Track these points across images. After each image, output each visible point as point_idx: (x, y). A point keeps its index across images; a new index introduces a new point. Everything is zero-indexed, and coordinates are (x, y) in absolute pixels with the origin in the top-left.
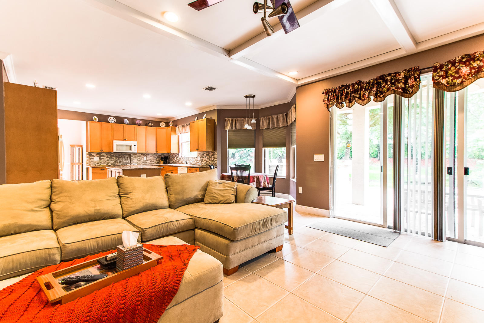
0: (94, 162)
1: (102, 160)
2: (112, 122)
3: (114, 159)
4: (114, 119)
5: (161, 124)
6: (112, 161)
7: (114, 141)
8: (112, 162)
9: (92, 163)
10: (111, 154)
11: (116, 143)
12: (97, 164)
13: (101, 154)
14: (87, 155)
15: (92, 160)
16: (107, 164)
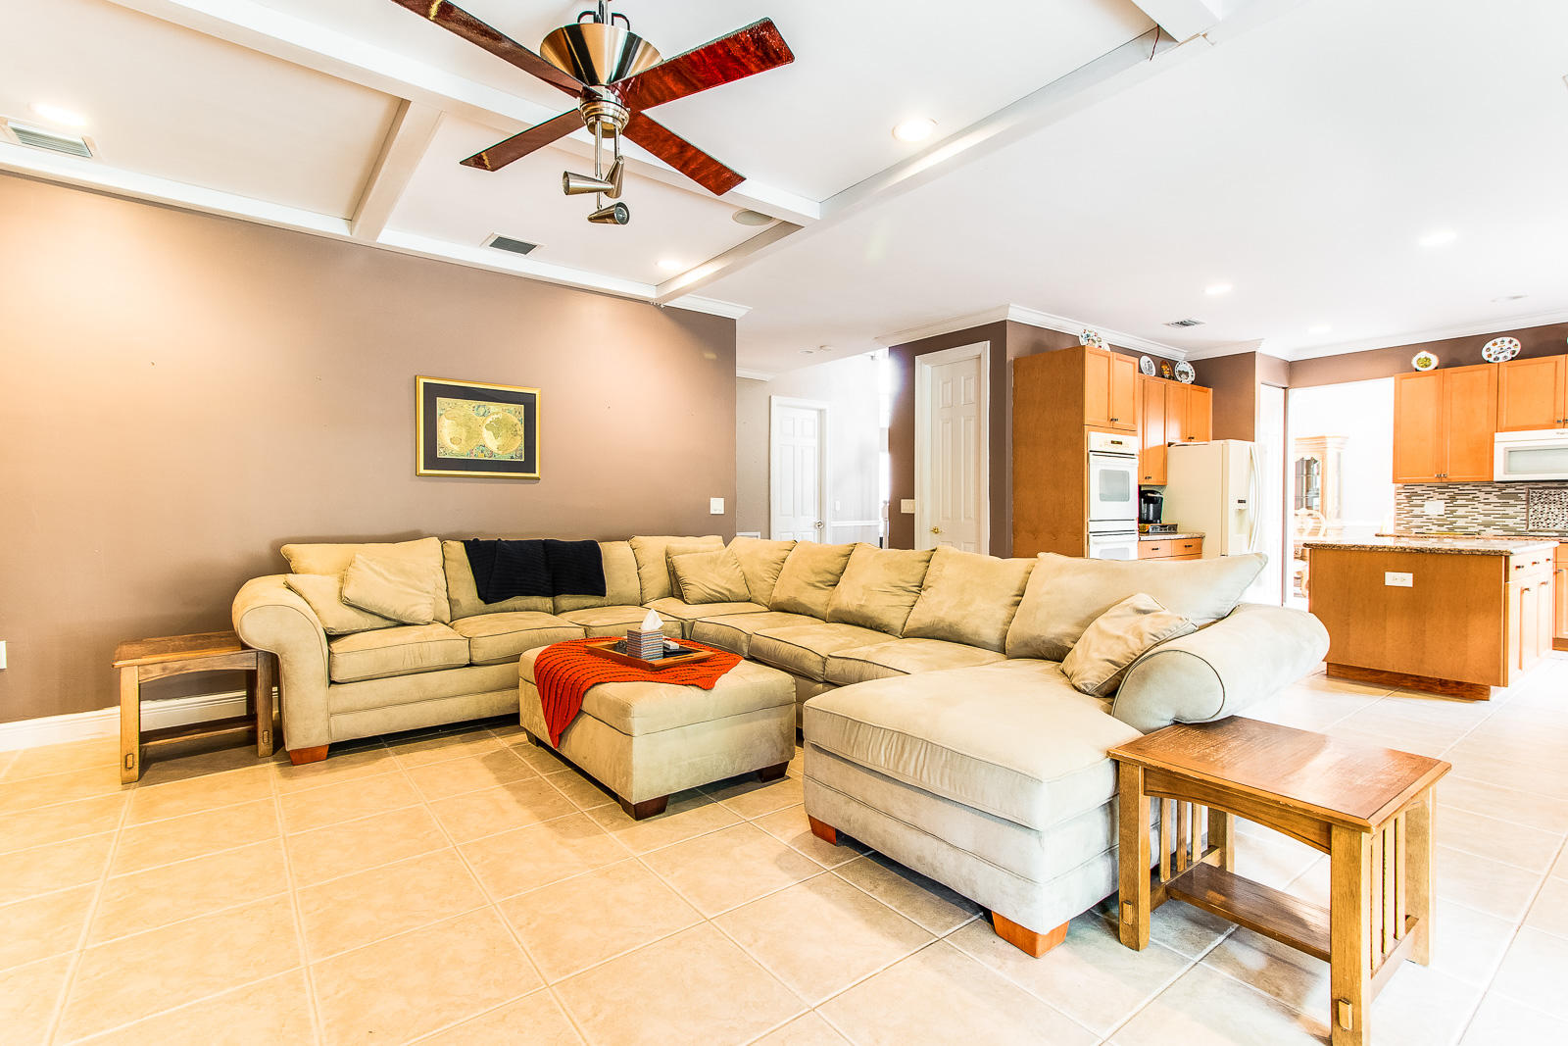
0: (1424, 519)
1: (1461, 511)
2: (1501, 356)
3: (1518, 508)
4: (1495, 344)
6: (1506, 516)
7: (1498, 436)
8: (1510, 522)
9: (1417, 522)
10: (1501, 489)
11: (1503, 441)
12: (1435, 528)
13: (1456, 491)
14: (1399, 494)
15: (1417, 511)
16: (1482, 528)
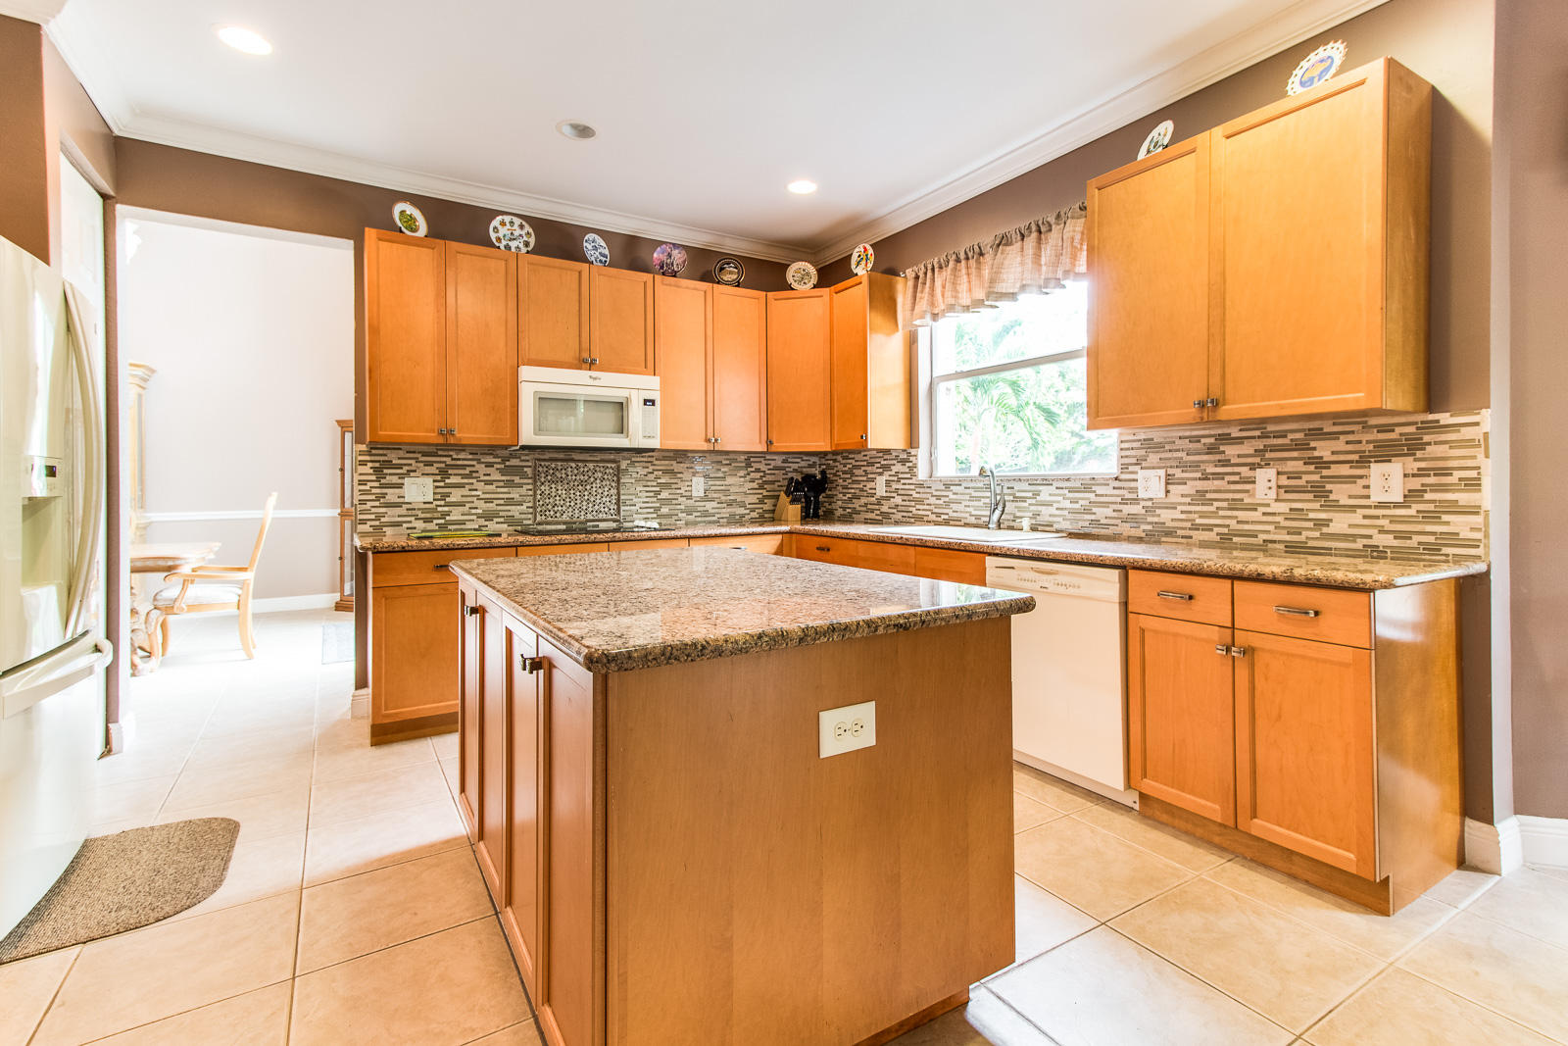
0: (402, 511)
1: (456, 496)
2: (513, 244)
3: (523, 491)
4: (521, 227)
5: (791, 275)
6: (510, 502)
7: (526, 372)
8: (515, 511)
9: (392, 515)
10: (504, 461)
11: (534, 381)
12: (420, 525)
13: (448, 460)
14: (363, 463)
15: (392, 495)
16: (482, 522)
